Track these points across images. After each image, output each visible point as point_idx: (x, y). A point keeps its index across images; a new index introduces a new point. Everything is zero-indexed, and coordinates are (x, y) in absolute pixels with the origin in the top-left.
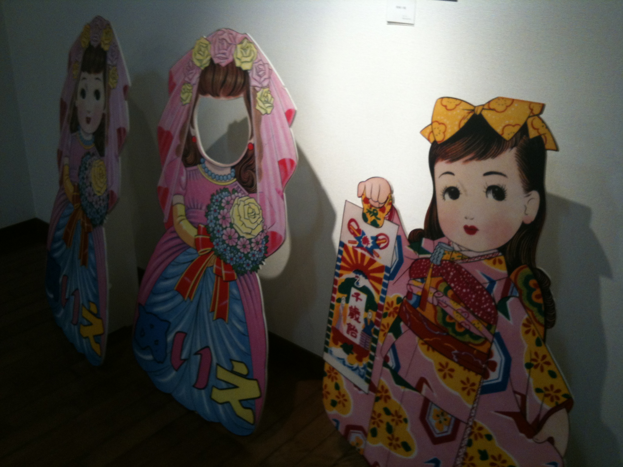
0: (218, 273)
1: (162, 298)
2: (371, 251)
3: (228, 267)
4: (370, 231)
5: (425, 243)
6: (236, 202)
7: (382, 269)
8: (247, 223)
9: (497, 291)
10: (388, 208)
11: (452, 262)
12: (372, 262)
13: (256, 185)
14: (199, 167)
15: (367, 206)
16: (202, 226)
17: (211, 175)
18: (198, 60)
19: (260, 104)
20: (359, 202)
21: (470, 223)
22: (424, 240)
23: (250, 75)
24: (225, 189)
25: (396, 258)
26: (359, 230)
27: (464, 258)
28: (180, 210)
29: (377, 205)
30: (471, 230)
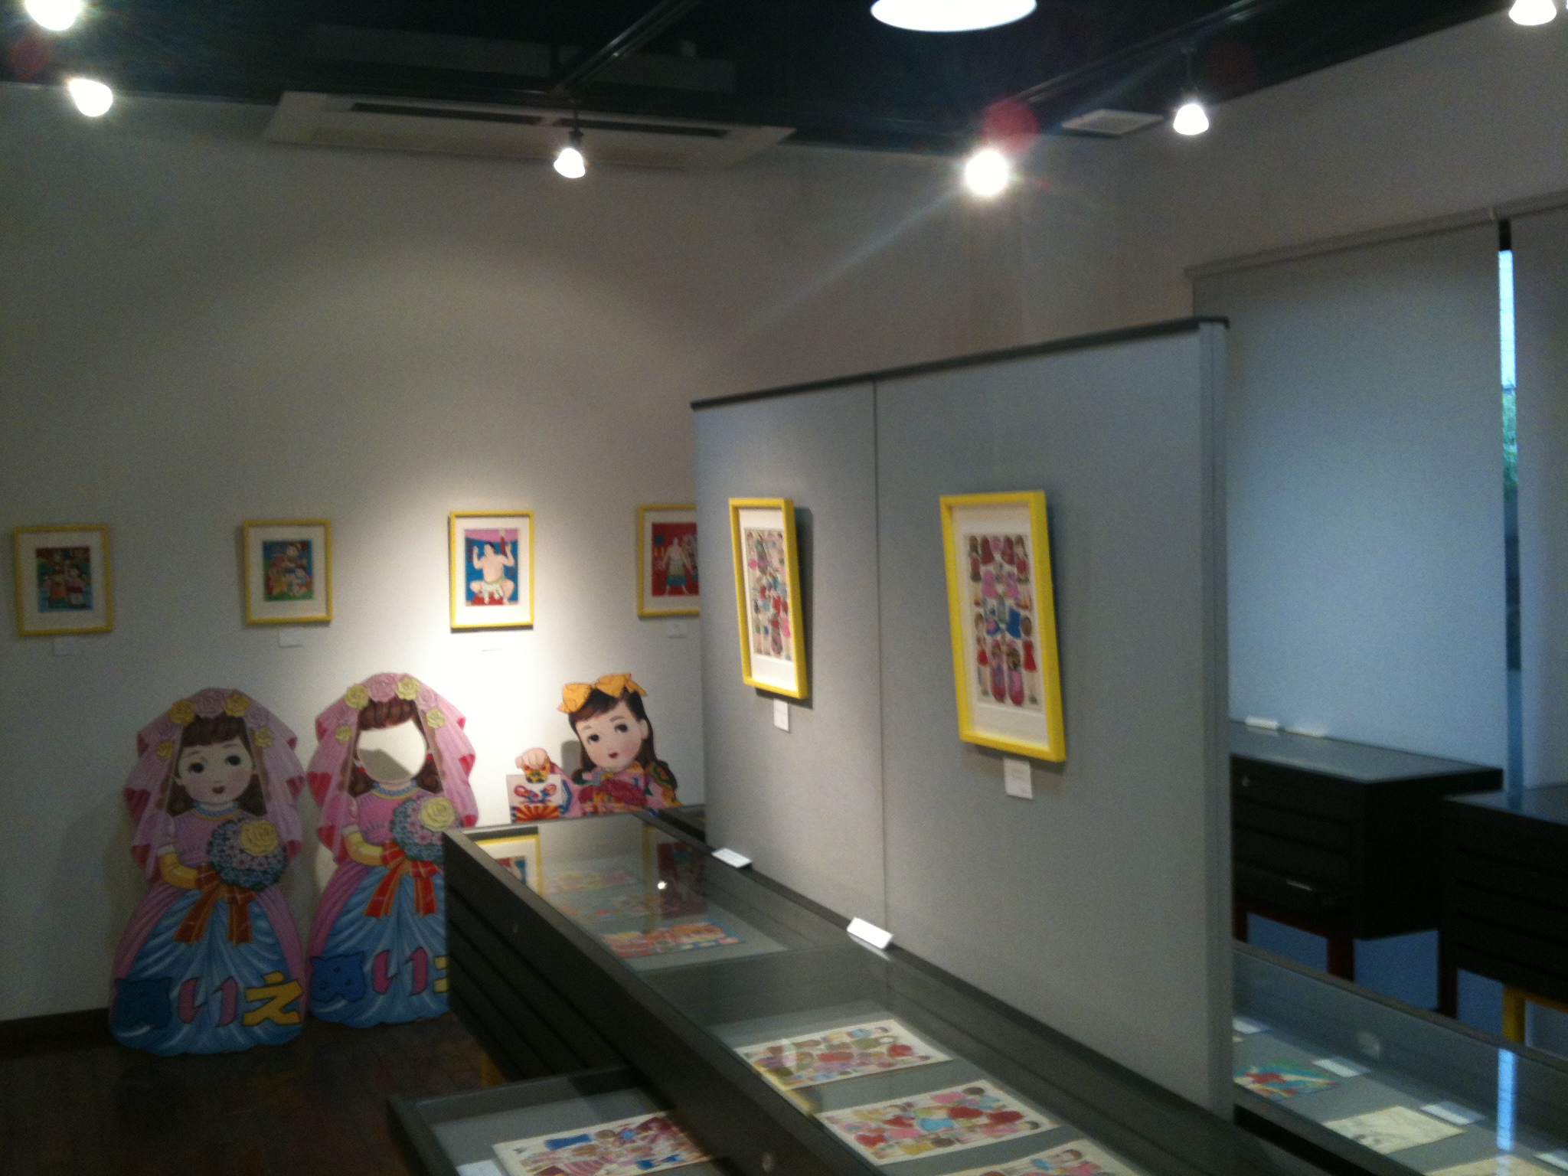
0: (417, 875)
1: (346, 933)
2: (542, 801)
3: (425, 864)
4: (537, 788)
5: (586, 776)
6: (423, 806)
7: (556, 809)
8: (439, 818)
9: (641, 784)
10: (548, 766)
11: (608, 780)
12: (546, 808)
13: (441, 785)
14: (374, 792)
15: (528, 772)
16: (387, 842)
17: (390, 793)
18: (354, 703)
19: (431, 721)
20: (521, 772)
21: (611, 752)
22: (583, 774)
23: (416, 702)
24: (409, 799)
25: (565, 796)
26: (527, 791)
27: (615, 774)
28: (356, 838)
29: (537, 768)
30: (614, 755)
